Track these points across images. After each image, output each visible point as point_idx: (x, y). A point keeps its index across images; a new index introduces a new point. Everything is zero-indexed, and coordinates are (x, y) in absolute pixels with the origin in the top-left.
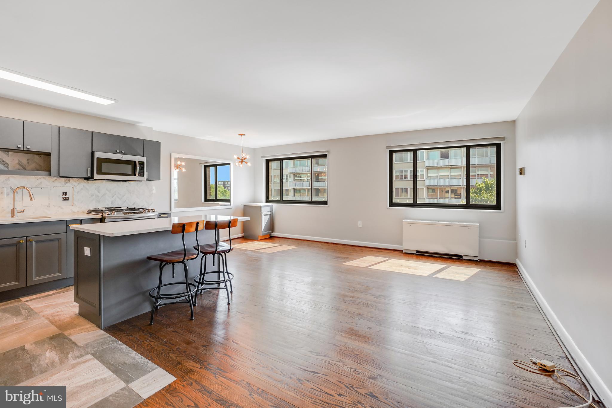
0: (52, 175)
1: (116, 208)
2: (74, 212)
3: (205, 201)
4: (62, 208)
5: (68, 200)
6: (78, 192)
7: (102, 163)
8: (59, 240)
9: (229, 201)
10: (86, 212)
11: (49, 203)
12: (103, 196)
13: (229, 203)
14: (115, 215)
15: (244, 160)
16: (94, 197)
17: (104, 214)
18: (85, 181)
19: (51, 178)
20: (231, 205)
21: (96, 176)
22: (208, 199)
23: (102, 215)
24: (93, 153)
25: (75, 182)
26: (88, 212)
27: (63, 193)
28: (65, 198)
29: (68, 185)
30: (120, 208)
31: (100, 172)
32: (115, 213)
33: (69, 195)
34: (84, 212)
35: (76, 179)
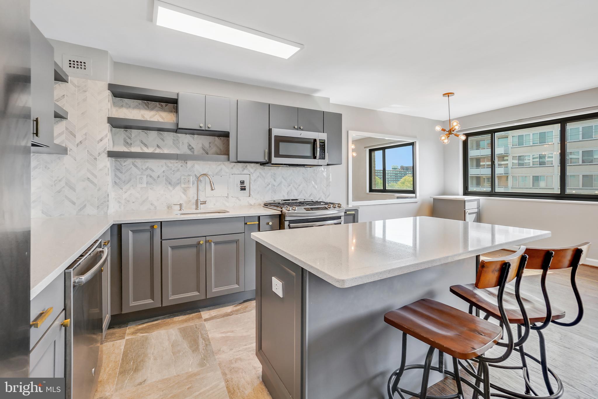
0: (230, 160)
1: (292, 200)
2: (251, 205)
3: (370, 192)
4: (240, 200)
5: (245, 189)
6: (255, 180)
7: (280, 143)
8: (237, 241)
9: (414, 192)
10: (263, 205)
11: (228, 194)
12: (279, 185)
13: (414, 195)
14: (296, 212)
15: (453, 132)
16: (270, 186)
17: (284, 210)
18: (262, 167)
19: (230, 164)
20: (416, 198)
21: (274, 160)
22: (373, 188)
23: (281, 211)
24: (270, 131)
25: (252, 168)
26: (264, 205)
27: (241, 181)
28: (242, 187)
29: (246, 171)
30: (297, 200)
31: (277, 155)
32: (296, 209)
33: (246, 184)
34: (260, 205)
35: (253, 165)
